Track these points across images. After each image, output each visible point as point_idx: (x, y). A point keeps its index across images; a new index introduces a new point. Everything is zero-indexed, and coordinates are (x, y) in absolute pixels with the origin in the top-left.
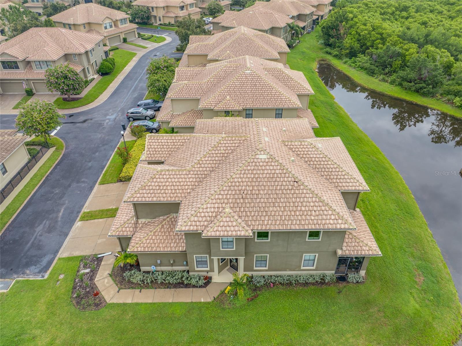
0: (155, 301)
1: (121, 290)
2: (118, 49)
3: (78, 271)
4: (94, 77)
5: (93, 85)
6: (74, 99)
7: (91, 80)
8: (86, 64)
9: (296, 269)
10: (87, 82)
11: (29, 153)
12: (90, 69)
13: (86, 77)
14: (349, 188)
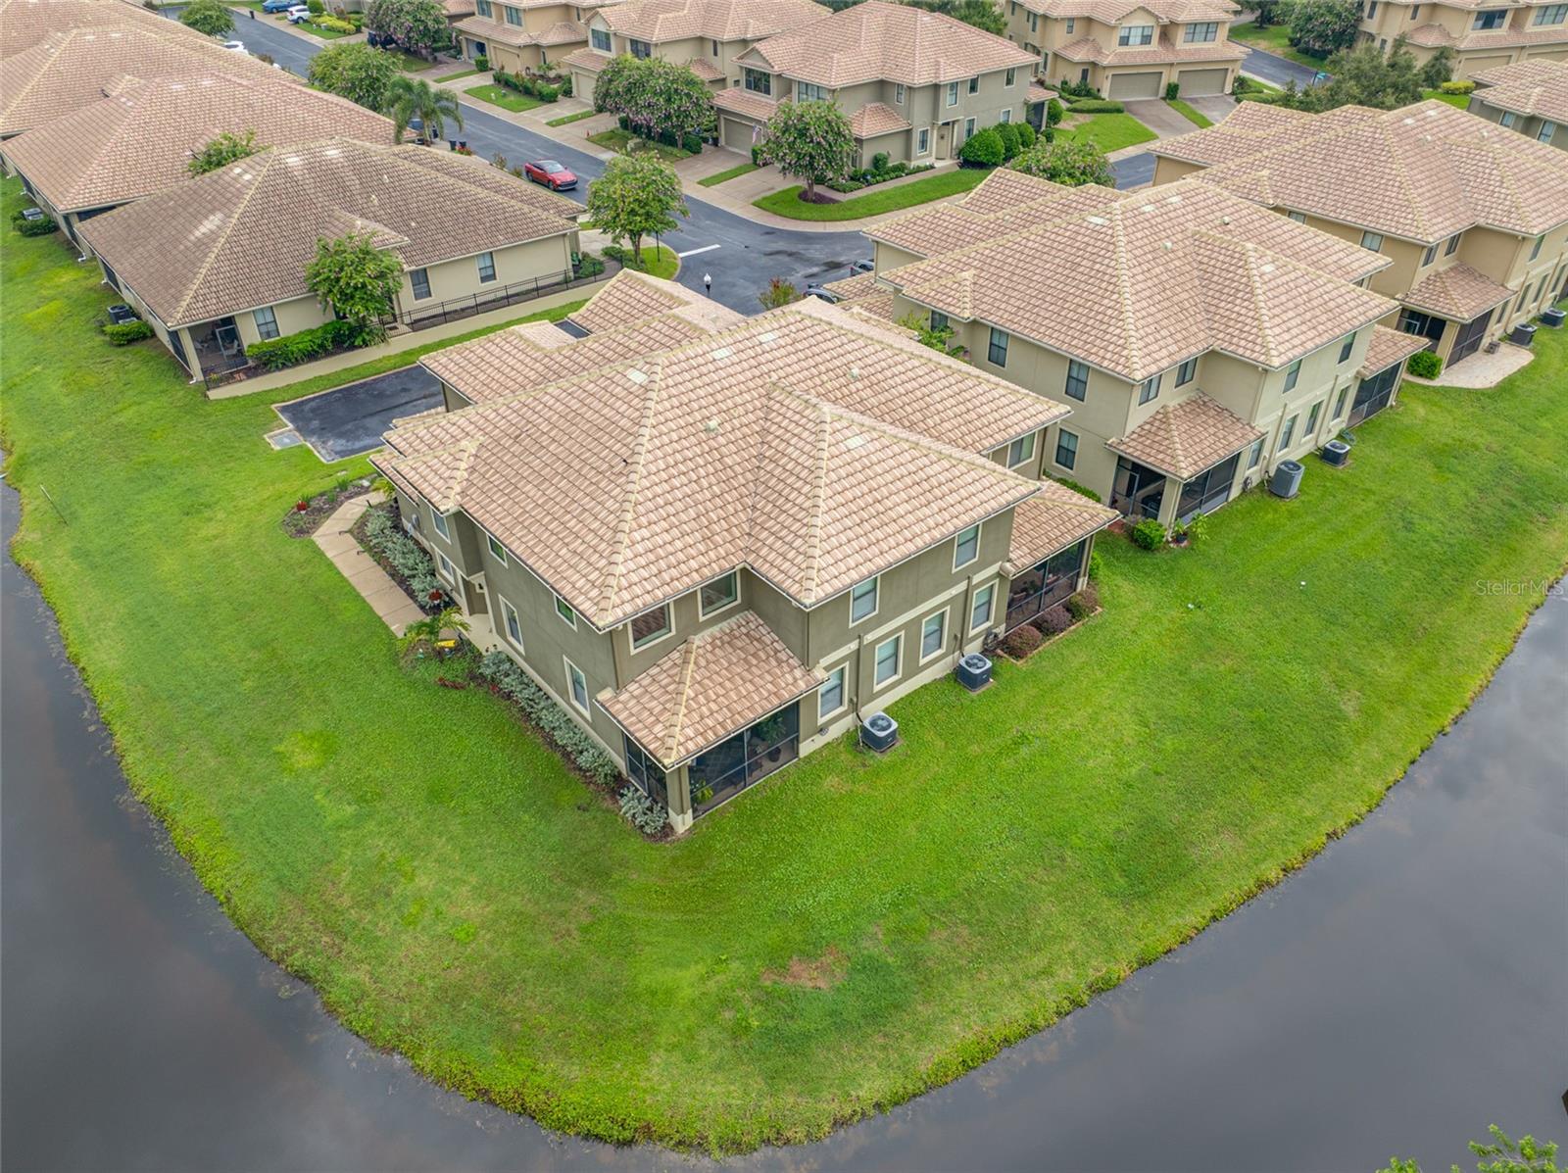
0: (351, 580)
1: (348, 535)
2: (1119, 111)
3: (361, 478)
4: (938, 164)
5: (906, 180)
6: (820, 200)
7: (919, 170)
8: (920, 121)
9: (563, 694)
10: (900, 170)
11: (576, 268)
12: (933, 138)
13: (908, 156)
14: (771, 572)
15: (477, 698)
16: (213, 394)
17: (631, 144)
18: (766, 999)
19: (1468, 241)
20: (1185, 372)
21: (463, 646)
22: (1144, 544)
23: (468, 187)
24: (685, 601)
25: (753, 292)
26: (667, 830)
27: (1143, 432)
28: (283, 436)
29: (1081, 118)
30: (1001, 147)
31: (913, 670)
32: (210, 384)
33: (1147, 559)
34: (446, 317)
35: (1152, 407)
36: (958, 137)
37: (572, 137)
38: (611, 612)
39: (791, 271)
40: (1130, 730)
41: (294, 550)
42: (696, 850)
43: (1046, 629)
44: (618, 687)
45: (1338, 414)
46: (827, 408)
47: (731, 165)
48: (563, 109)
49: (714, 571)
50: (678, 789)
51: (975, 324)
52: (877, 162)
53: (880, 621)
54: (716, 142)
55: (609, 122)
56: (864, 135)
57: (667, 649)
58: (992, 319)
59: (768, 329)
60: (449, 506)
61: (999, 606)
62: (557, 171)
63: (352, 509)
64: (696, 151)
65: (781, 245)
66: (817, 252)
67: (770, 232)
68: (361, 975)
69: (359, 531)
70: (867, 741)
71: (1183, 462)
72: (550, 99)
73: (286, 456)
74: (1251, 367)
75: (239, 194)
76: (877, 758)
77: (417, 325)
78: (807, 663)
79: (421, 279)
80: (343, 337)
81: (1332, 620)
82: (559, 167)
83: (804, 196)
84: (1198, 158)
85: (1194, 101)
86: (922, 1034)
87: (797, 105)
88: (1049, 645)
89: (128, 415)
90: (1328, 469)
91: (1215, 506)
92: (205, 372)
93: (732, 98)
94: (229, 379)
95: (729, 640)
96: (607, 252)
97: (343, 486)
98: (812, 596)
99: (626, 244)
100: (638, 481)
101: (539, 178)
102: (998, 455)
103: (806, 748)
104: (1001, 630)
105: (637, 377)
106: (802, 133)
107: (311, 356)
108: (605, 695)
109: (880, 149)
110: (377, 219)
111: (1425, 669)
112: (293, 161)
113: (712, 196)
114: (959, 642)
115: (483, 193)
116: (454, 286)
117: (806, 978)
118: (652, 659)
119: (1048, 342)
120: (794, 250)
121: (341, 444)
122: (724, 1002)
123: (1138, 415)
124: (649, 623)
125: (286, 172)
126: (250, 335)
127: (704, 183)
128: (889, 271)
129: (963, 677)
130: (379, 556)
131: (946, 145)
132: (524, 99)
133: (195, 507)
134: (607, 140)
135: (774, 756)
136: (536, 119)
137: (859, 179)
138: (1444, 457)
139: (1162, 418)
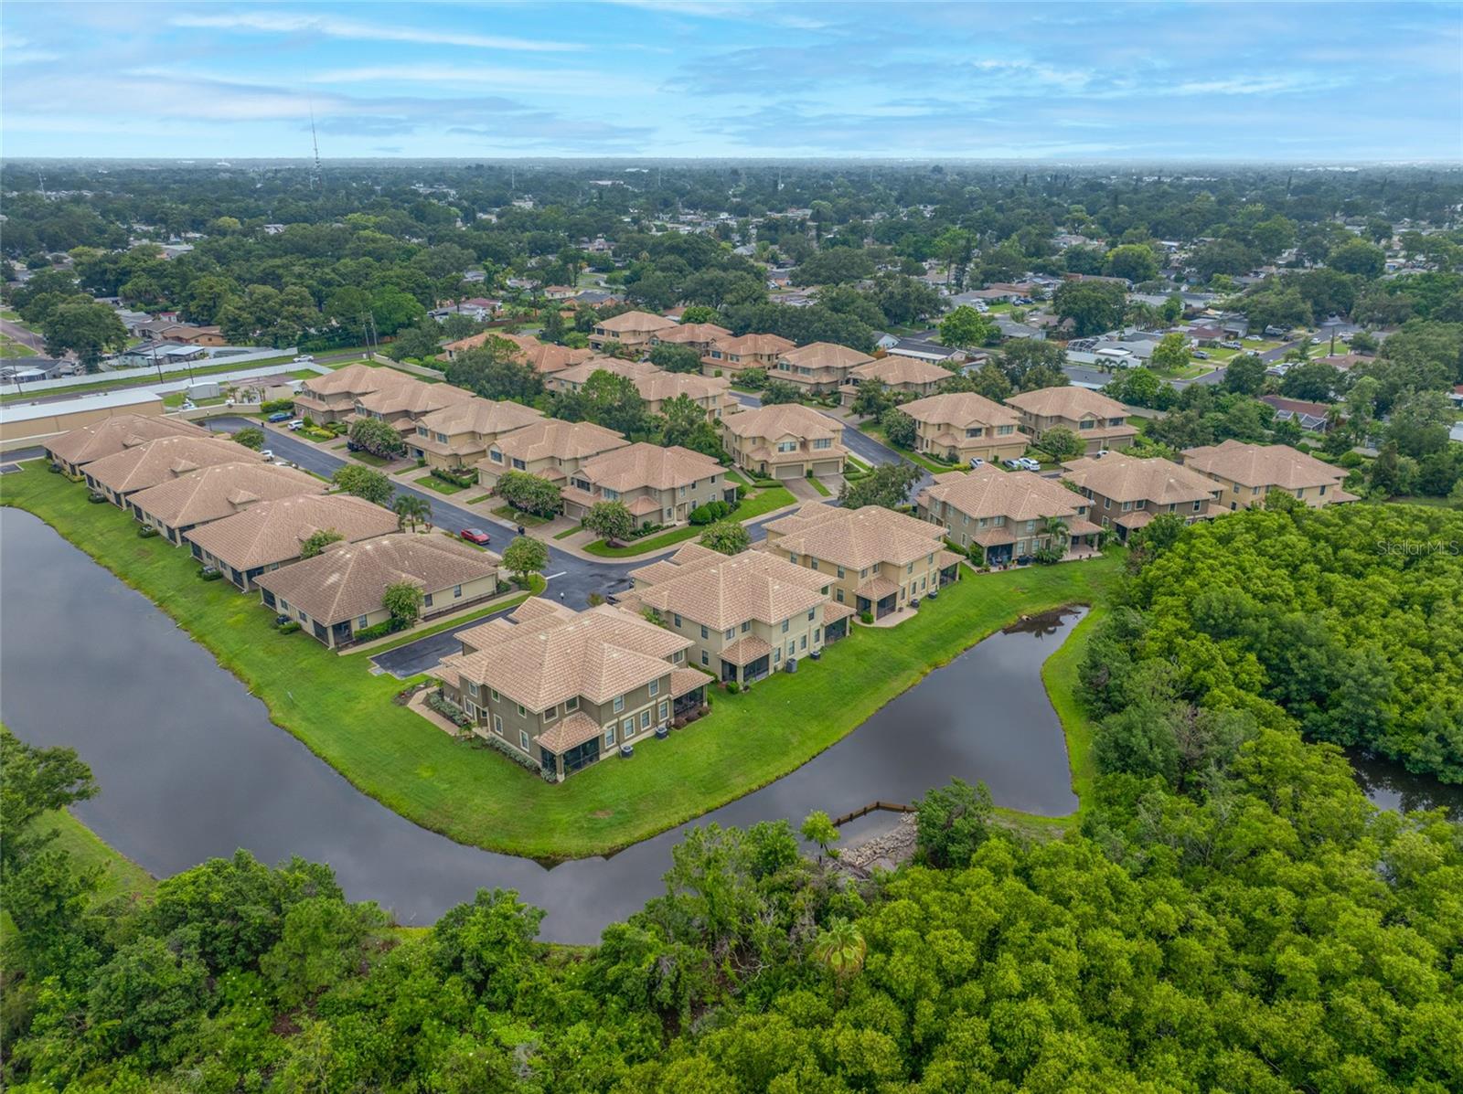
1: (421, 704)
2: (781, 486)
3: (421, 683)
4: (678, 524)
5: (661, 533)
6: (617, 546)
7: (668, 527)
8: (666, 504)
9: (518, 746)
10: (658, 528)
11: (498, 586)
12: (675, 512)
13: (662, 521)
14: (588, 695)
15: (486, 751)
16: (340, 654)
17: (516, 516)
18: (589, 820)
19: (881, 567)
20: (745, 627)
21: (477, 736)
22: (732, 691)
23: (448, 555)
24: (561, 705)
25: (583, 596)
26: (556, 781)
27: (729, 650)
28: (376, 670)
29: (760, 492)
30: (709, 514)
31: (639, 733)
32: (340, 649)
33: (733, 696)
34: (440, 614)
35: (732, 641)
36: (688, 509)
37: (483, 510)
38: (539, 708)
39: (601, 584)
40: (714, 747)
41: (400, 711)
42: (565, 786)
43: (689, 720)
44: (540, 734)
45: (818, 640)
46: (606, 645)
47: (571, 527)
48: (474, 493)
49: (570, 696)
50: (560, 764)
51: (668, 612)
52: (646, 525)
53: (625, 712)
54: (562, 513)
55: (500, 502)
56: (638, 514)
57: (556, 722)
58: (674, 610)
59: (587, 619)
60: (480, 682)
61: (670, 712)
62: (480, 534)
63: (421, 695)
64: (552, 518)
65: (597, 571)
66: (614, 574)
67: (591, 564)
68: (460, 827)
69: (427, 702)
70: (624, 754)
71: (741, 660)
72: (467, 486)
73: (380, 677)
74: (765, 624)
75: (346, 564)
76: (626, 760)
77: (426, 619)
78: (601, 725)
79: (429, 598)
80: (396, 625)
81: (796, 714)
82: (480, 532)
83: (608, 544)
84: (782, 531)
85: (822, 478)
86: (636, 827)
87: (604, 500)
88: (690, 725)
89: (304, 664)
90: (813, 662)
91: (762, 677)
92: (336, 644)
93: (570, 492)
94: (346, 647)
95: (576, 719)
96: (511, 579)
97: (413, 687)
98: (601, 701)
99: (521, 575)
100: (545, 670)
101: (467, 537)
102: (668, 659)
103: (603, 757)
104: (673, 721)
105: (543, 638)
106: (606, 517)
107: (382, 635)
108: (536, 737)
109: (648, 519)
110: (409, 572)
111: (828, 728)
112: (368, 547)
113: (561, 545)
114: (656, 723)
115: (455, 557)
116: (443, 600)
117: (601, 815)
118: (551, 725)
119: (693, 618)
120: (602, 572)
121: (403, 672)
122: (576, 822)
123: (726, 644)
124: (550, 712)
125: (366, 553)
126: (355, 627)
127: (557, 537)
128: (639, 591)
129: (659, 736)
130: (438, 711)
131: (682, 515)
132: (450, 486)
133: (351, 699)
134: (500, 512)
135: (591, 760)
136: (460, 499)
137: (636, 534)
138: (861, 655)
139: (736, 645)
